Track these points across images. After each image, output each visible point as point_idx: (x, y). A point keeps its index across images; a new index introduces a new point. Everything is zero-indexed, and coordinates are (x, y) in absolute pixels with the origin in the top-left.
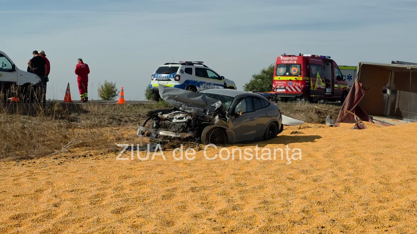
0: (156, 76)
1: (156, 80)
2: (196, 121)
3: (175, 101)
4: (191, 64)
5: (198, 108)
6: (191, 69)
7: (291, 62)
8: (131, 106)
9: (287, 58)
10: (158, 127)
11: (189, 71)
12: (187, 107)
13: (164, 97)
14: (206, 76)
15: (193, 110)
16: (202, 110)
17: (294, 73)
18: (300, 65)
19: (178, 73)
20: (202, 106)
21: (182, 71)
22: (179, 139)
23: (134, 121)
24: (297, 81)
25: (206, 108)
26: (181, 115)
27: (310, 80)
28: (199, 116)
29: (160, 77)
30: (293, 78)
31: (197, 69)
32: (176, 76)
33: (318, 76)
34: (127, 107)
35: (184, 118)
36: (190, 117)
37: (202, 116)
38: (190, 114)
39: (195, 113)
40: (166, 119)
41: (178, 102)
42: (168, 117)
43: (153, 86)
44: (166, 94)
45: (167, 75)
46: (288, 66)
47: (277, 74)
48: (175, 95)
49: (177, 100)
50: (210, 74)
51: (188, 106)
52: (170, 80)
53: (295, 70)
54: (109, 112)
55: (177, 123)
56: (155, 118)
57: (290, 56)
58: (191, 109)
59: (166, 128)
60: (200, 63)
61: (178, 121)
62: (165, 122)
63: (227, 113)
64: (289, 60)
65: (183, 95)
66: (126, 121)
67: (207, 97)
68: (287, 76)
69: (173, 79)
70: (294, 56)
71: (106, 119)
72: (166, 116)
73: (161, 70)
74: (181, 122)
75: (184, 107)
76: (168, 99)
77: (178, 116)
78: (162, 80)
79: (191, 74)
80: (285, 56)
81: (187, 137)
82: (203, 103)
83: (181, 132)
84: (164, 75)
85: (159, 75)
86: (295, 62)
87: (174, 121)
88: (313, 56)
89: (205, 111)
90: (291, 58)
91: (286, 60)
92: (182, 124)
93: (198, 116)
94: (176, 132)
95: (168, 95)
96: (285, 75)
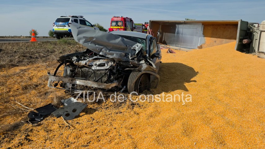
0: (56, 23)
1: (56, 26)
2: (118, 66)
3: (93, 45)
4: (76, 17)
5: (120, 53)
6: (77, 20)
7: (117, 20)
8: (41, 43)
9: (116, 18)
10: (74, 75)
11: (76, 21)
12: (108, 51)
13: (79, 39)
14: (85, 24)
15: (115, 55)
16: (124, 54)
17: (119, 25)
18: (122, 21)
19: (70, 22)
20: (122, 50)
21: (72, 21)
22: (103, 90)
23: (44, 57)
24: (121, 29)
25: (127, 51)
26: (102, 61)
27: (126, 28)
28: (121, 61)
29: (58, 24)
30: (119, 27)
31: (80, 20)
32: (69, 24)
33: (129, 27)
34: (37, 44)
35: (106, 65)
36: (113, 63)
37: (124, 60)
38: (113, 60)
39: (118, 59)
40: (83, 67)
41: (97, 46)
42: (86, 64)
43: (55, 30)
44: (80, 36)
45: (63, 23)
46: (117, 22)
47: (112, 25)
48: (93, 38)
49: (95, 43)
50: (87, 24)
51: (110, 50)
52: (65, 26)
53: (120, 24)
54: (22, 49)
55: (98, 70)
56: (68, 64)
57: (117, 17)
58: (112, 54)
59: (85, 76)
60: (81, 17)
61: (98, 68)
62: (83, 69)
63: (148, 55)
64: (117, 19)
65: (102, 37)
66: (37, 58)
67: (125, 39)
68: (117, 26)
69: (67, 26)
70: (119, 17)
71: (16, 57)
72: (83, 63)
73: (58, 20)
74: (103, 70)
75: (105, 51)
76: (85, 42)
77: (98, 62)
78: (60, 26)
79: (77, 23)
80: (115, 17)
81: (112, 88)
82: (123, 46)
83: (105, 82)
84: (61, 23)
85: (58, 23)
86: (120, 20)
87: (94, 68)
88: (127, 18)
89: (126, 55)
90: (118, 18)
91: (116, 19)
92: (103, 72)
93: (119, 62)
94: (97, 81)
95: (84, 37)
96: (115, 26)
